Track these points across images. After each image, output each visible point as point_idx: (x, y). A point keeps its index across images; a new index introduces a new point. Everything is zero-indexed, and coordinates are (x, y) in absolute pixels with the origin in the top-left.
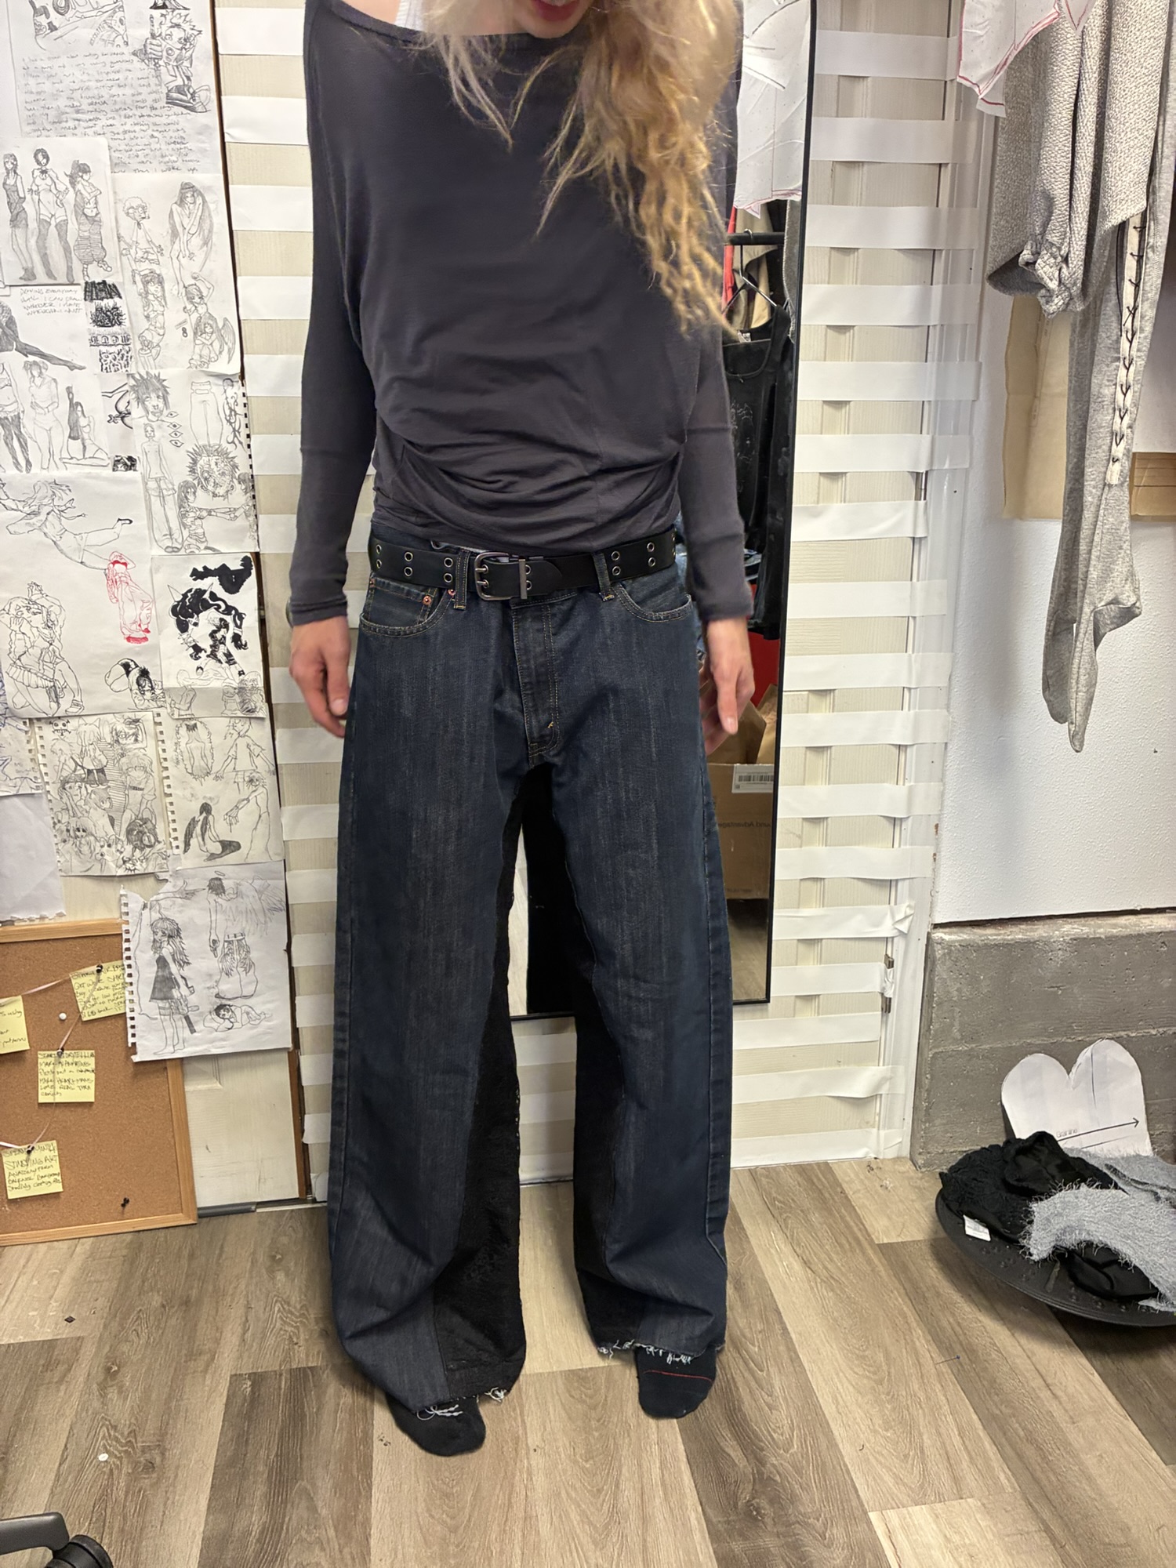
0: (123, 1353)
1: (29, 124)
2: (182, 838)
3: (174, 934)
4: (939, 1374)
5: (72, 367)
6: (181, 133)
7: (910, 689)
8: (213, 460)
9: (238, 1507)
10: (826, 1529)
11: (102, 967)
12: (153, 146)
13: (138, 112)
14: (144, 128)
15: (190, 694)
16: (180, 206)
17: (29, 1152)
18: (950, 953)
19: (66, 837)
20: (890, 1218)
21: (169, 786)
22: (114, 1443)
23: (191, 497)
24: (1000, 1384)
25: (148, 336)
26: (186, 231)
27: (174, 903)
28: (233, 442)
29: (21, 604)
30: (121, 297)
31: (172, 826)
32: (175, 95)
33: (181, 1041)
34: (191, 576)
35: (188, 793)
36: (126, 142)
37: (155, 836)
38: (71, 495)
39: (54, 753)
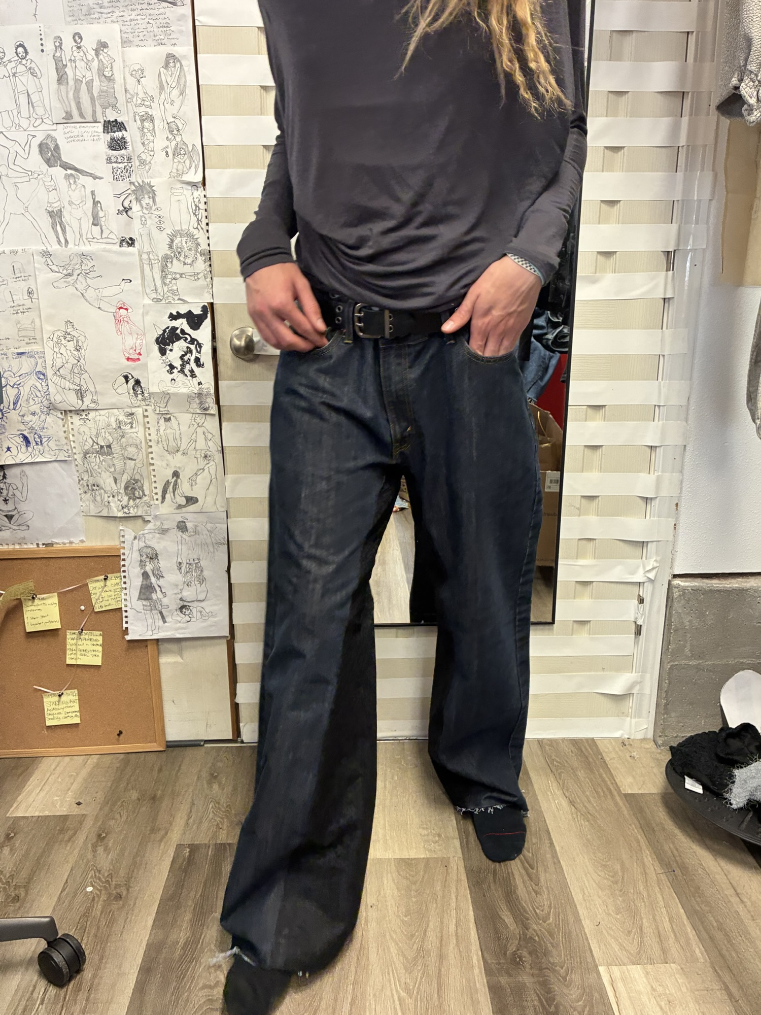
0: (110, 826)
1: (70, 16)
2: (160, 494)
3: (154, 557)
4: (659, 882)
5: (95, 178)
6: (167, 20)
7: (659, 406)
8: (184, 239)
9: (172, 926)
10: (567, 975)
11: (107, 577)
12: (149, 30)
13: (140, 7)
14: (144, 17)
15: (166, 396)
16: (165, 69)
17: (60, 696)
18: (684, 594)
19: (86, 490)
20: (634, 777)
21: (152, 458)
22: (98, 881)
23: (169, 265)
24: (703, 890)
25: (143, 156)
26: (169, 86)
27: (154, 536)
28: (197, 228)
29: (60, 335)
30: (126, 131)
31: (154, 485)
33: (157, 628)
34: (169, 318)
35: (164, 464)
36: (132, 27)
37: (143, 491)
38: (93, 263)
39: (80, 434)
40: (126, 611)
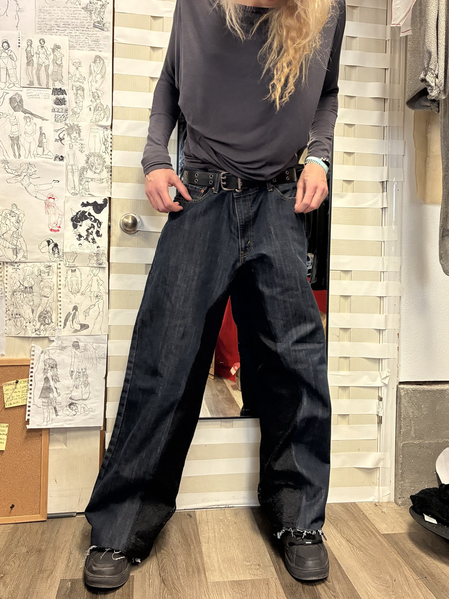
0: (6, 569)
1: (38, 29)
2: (63, 321)
3: (54, 366)
5: (43, 119)
6: (97, 38)
7: (384, 272)
11: (18, 381)
12: (86, 42)
13: (82, 29)
14: (84, 35)
15: (75, 255)
16: (94, 63)
18: (408, 393)
19: (11, 318)
21: (60, 297)
23: (85, 173)
25: (75, 109)
26: (95, 73)
27: (56, 351)
28: (105, 152)
29: (7, 212)
30: (66, 95)
31: (59, 315)
32: (96, 24)
33: (51, 420)
34: (81, 205)
35: (68, 301)
36: (76, 39)
37: (51, 319)
38: (35, 169)
39: (11, 278)
40: (29, 407)
